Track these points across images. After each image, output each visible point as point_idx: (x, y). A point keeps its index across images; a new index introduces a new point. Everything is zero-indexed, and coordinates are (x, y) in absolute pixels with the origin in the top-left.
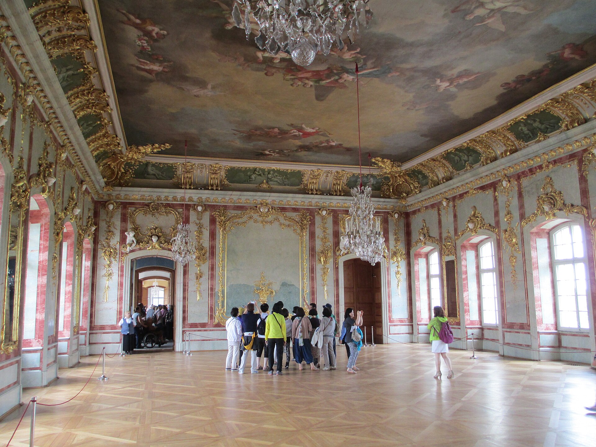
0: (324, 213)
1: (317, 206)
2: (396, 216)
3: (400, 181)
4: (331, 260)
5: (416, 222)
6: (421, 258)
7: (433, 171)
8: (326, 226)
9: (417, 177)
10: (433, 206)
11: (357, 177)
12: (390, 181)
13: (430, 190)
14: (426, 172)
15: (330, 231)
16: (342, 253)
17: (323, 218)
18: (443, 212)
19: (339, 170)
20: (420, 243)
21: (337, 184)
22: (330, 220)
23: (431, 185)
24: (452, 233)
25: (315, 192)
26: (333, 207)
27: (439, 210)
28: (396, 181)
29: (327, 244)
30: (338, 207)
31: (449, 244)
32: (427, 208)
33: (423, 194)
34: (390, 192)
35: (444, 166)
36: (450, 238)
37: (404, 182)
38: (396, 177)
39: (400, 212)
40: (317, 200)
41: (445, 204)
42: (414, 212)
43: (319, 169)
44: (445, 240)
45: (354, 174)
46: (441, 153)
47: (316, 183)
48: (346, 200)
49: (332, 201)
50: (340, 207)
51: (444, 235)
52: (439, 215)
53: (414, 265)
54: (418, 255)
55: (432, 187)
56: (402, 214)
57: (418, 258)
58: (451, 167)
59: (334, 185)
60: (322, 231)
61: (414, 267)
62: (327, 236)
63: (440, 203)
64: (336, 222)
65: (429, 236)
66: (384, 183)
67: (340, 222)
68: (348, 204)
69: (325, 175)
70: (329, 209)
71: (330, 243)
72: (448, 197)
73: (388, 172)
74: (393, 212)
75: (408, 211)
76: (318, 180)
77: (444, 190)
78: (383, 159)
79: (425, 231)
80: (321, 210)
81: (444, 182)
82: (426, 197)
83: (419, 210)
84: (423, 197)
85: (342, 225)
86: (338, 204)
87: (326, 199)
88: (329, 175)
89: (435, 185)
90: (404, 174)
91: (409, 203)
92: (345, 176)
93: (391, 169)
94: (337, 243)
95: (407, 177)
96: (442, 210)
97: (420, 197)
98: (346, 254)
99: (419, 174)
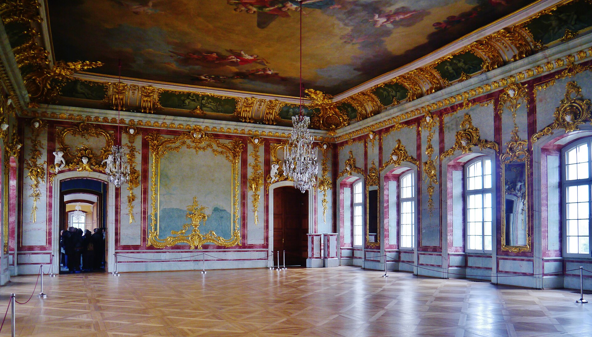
0: (256, 141)
1: (250, 134)
2: (325, 147)
3: (330, 113)
4: (262, 187)
5: (344, 153)
6: (347, 187)
7: (362, 105)
8: (258, 154)
9: (347, 110)
10: (360, 139)
11: (290, 107)
12: (320, 113)
13: (359, 122)
14: (355, 105)
15: (262, 159)
16: (272, 180)
17: (255, 146)
18: (369, 145)
19: (273, 99)
20: (346, 174)
21: (270, 113)
22: (262, 148)
23: (360, 119)
24: (377, 164)
25: (248, 121)
26: (265, 136)
27: (365, 142)
28: (326, 113)
29: (259, 171)
30: (269, 136)
31: (374, 174)
32: (354, 140)
33: (351, 126)
34: (320, 123)
35: (373, 100)
36: (375, 169)
37: (333, 114)
38: (326, 109)
39: (328, 143)
40: (249, 128)
41: (371, 137)
42: (342, 144)
43: (254, 98)
44: (370, 170)
45: (286, 104)
46: (372, 88)
47: (249, 112)
48: (278, 129)
49: (264, 130)
50: (272, 136)
51: (369, 167)
52: (366, 147)
53: (339, 194)
54: (343, 185)
55: (360, 120)
56: (330, 145)
57: (344, 187)
58: (379, 102)
59: (267, 114)
60: (254, 158)
61: (339, 196)
62: (258, 164)
63: (367, 136)
64: (267, 151)
65: (355, 167)
66: (315, 114)
67: (271, 151)
68: (280, 133)
69: (258, 103)
70: (261, 138)
71: (261, 170)
72: (375, 131)
73: (319, 104)
74: (322, 143)
75: (336, 143)
76: (251, 108)
77: (372, 124)
78: (316, 90)
79: (352, 162)
80: (253, 138)
81: (372, 116)
82: (354, 130)
83: (346, 142)
84: (351, 129)
85: (273, 154)
86: (270, 133)
87: (258, 128)
88: (263, 104)
89: (363, 119)
90: (334, 106)
91: (337, 135)
92: (278, 106)
93: (323, 101)
94: (268, 171)
95: (337, 110)
96: (369, 143)
97: (349, 129)
98: (276, 182)
99: (348, 107)
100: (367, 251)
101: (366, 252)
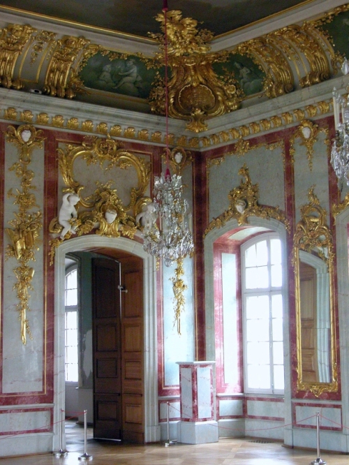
0: (26, 136)
1: (10, 117)
2: (178, 158)
3: (193, 80)
4: (39, 250)
5: (222, 175)
6: (227, 252)
7: (281, 60)
8: (30, 167)
9: (237, 71)
10: (270, 138)
11: (106, 60)
12: (171, 79)
13: (275, 100)
14: (261, 60)
15: (38, 180)
16: (64, 233)
17: (24, 149)
18: (298, 152)
19: (73, 35)
20: (233, 220)
21: (58, 69)
22: (39, 153)
23: (277, 91)
24: (324, 196)
25: (10, 84)
26: (46, 124)
27: (287, 146)
28: (184, 81)
29: (31, 210)
30: (57, 124)
31: (316, 220)
32: (253, 142)
33: (243, 112)
34: (169, 104)
35: (315, 46)
36: (319, 208)
37: (201, 83)
38: (186, 69)
39: (186, 151)
40: (11, 103)
41: (306, 132)
42: (218, 153)
43: (29, 25)
44: (303, 211)
45: (99, 52)
46: (326, 13)
47: (10, 62)
48: (78, 110)
49: (46, 109)
50: (62, 126)
51: (299, 203)
52: (288, 156)
53: (212, 267)
54: (221, 247)
55: (279, 95)
56: (188, 156)
57: (221, 252)
58: (332, 51)
59: (52, 71)
60: (21, 178)
61: (211, 272)
62: (30, 191)
63: (295, 130)
64: (51, 161)
65: (258, 205)
66: (158, 81)
67: (60, 162)
68: (80, 120)
69: (35, 43)
70: (37, 129)
71: (37, 208)
72: (315, 119)
73: (178, 54)
74: (171, 149)
75: (202, 150)
76: (17, 54)
77: (309, 102)
78: (184, 16)
79: (250, 192)
80: (20, 128)
81: (313, 83)
82: (256, 119)
83: (232, 148)
84: (250, 116)
85: (64, 169)
86: (59, 119)
87: (33, 102)
88: (45, 45)
89: (286, 92)
90: (208, 64)
91: (207, 132)
92: (80, 53)
93: (186, 48)
94: (52, 211)
95: (212, 73)
96: (297, 147)
97: (242, 117)
98: (73, 236)
99: (242, 66)
100: (300, 404)
101: (298, 408)
